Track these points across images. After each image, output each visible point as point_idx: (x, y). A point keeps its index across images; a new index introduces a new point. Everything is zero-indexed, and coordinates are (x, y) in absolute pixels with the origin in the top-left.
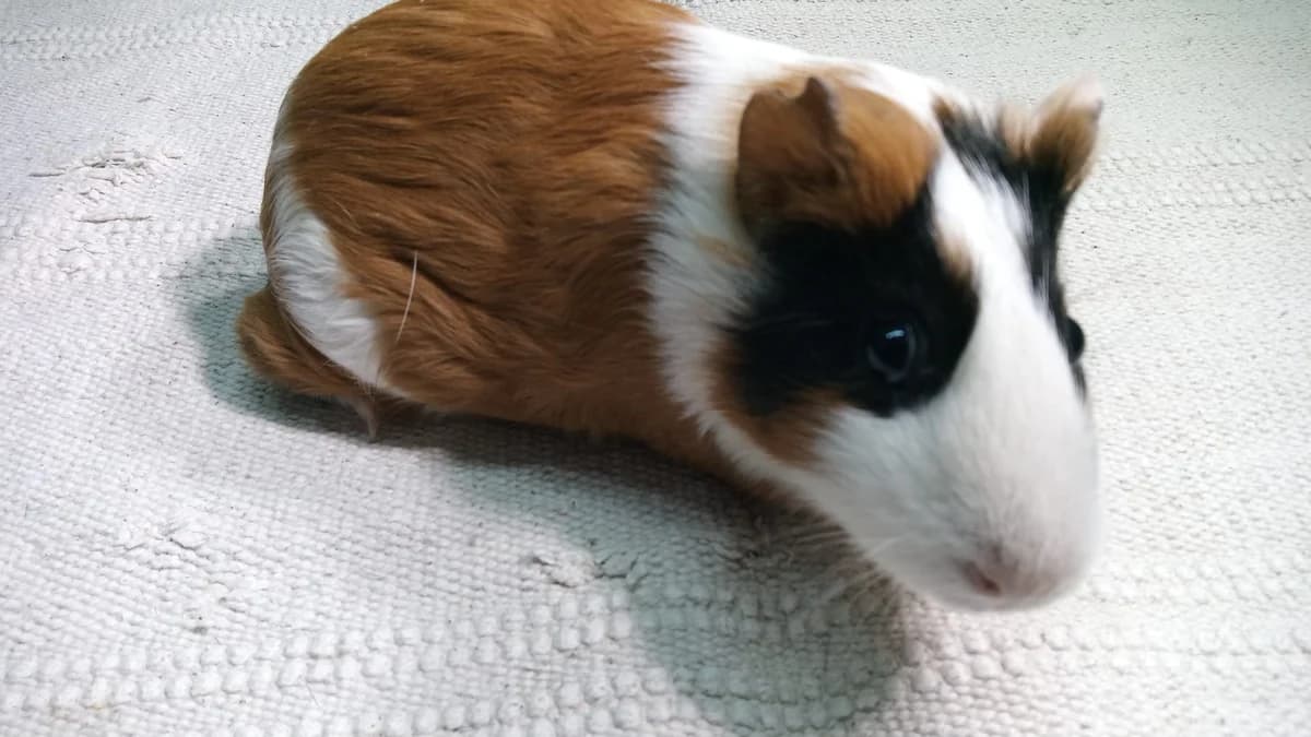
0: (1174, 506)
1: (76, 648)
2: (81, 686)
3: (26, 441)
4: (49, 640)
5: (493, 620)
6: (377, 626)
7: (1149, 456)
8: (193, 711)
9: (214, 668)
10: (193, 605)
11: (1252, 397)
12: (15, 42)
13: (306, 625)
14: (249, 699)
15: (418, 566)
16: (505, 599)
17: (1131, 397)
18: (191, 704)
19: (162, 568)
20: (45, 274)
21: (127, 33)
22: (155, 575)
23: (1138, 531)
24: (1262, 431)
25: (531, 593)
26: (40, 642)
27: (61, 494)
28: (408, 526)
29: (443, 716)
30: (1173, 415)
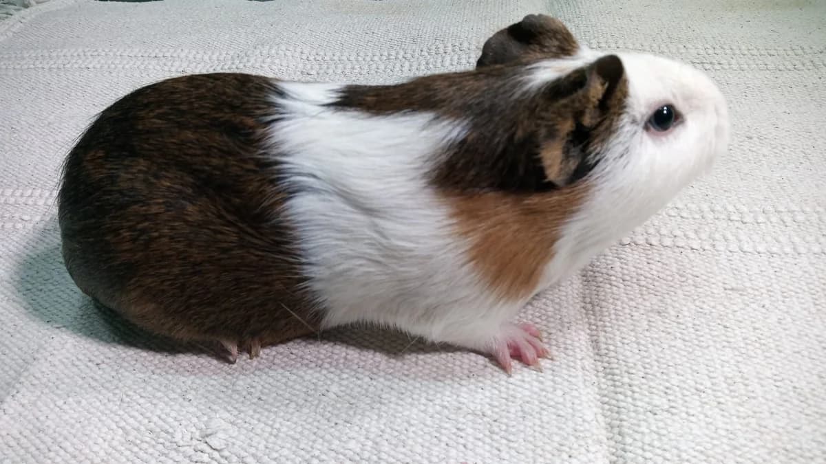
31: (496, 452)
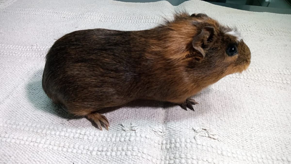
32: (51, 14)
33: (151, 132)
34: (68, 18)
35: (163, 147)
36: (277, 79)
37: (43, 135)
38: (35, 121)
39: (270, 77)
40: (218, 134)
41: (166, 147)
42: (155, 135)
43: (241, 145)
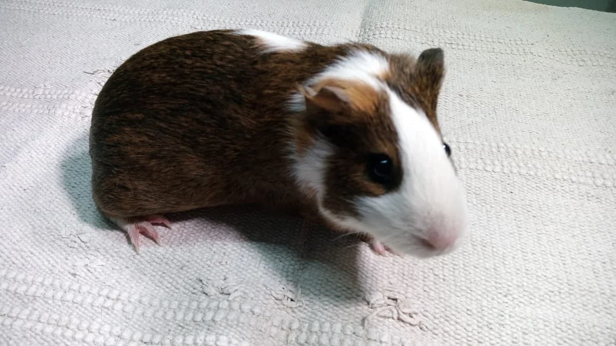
0: (488, 327)
1: (31, 271)
2: (27, 286)
3: (43, 183)
4: (23, 265)
5: (177, 303)
6: (135, 293)
7: (488, 301)
8: (59, 306)
9: (73, 292)
10: (76, 264)
11: (554, 283)
12: (99, 10)
13: (110, 284)
14: (80, 307)
15: (160, 273)
16: (185, 295)
17: (493, 270)
18: (60, 303)
19: (71, 247)
20: (74, 116)
21: (141, 12)
22: (68, 249)
23: (464, 335)
24: (551, 301)
25: (195, 295)
26: (20, 265)
27: (48, 209)
28: (163, 255)
29: (143, 337)
30: (510, 284)
31: (241, 257)
32: (87, 13)
33: (267, 299)
34: (123, 20)
35: (290, 338)
36: (582, 176)
37: (28, 299)
38: (15, 266)
39: (564, 170)
40: (422, 310)
41: (297, 339)
42: (276, 306)
43: (476, 337)
